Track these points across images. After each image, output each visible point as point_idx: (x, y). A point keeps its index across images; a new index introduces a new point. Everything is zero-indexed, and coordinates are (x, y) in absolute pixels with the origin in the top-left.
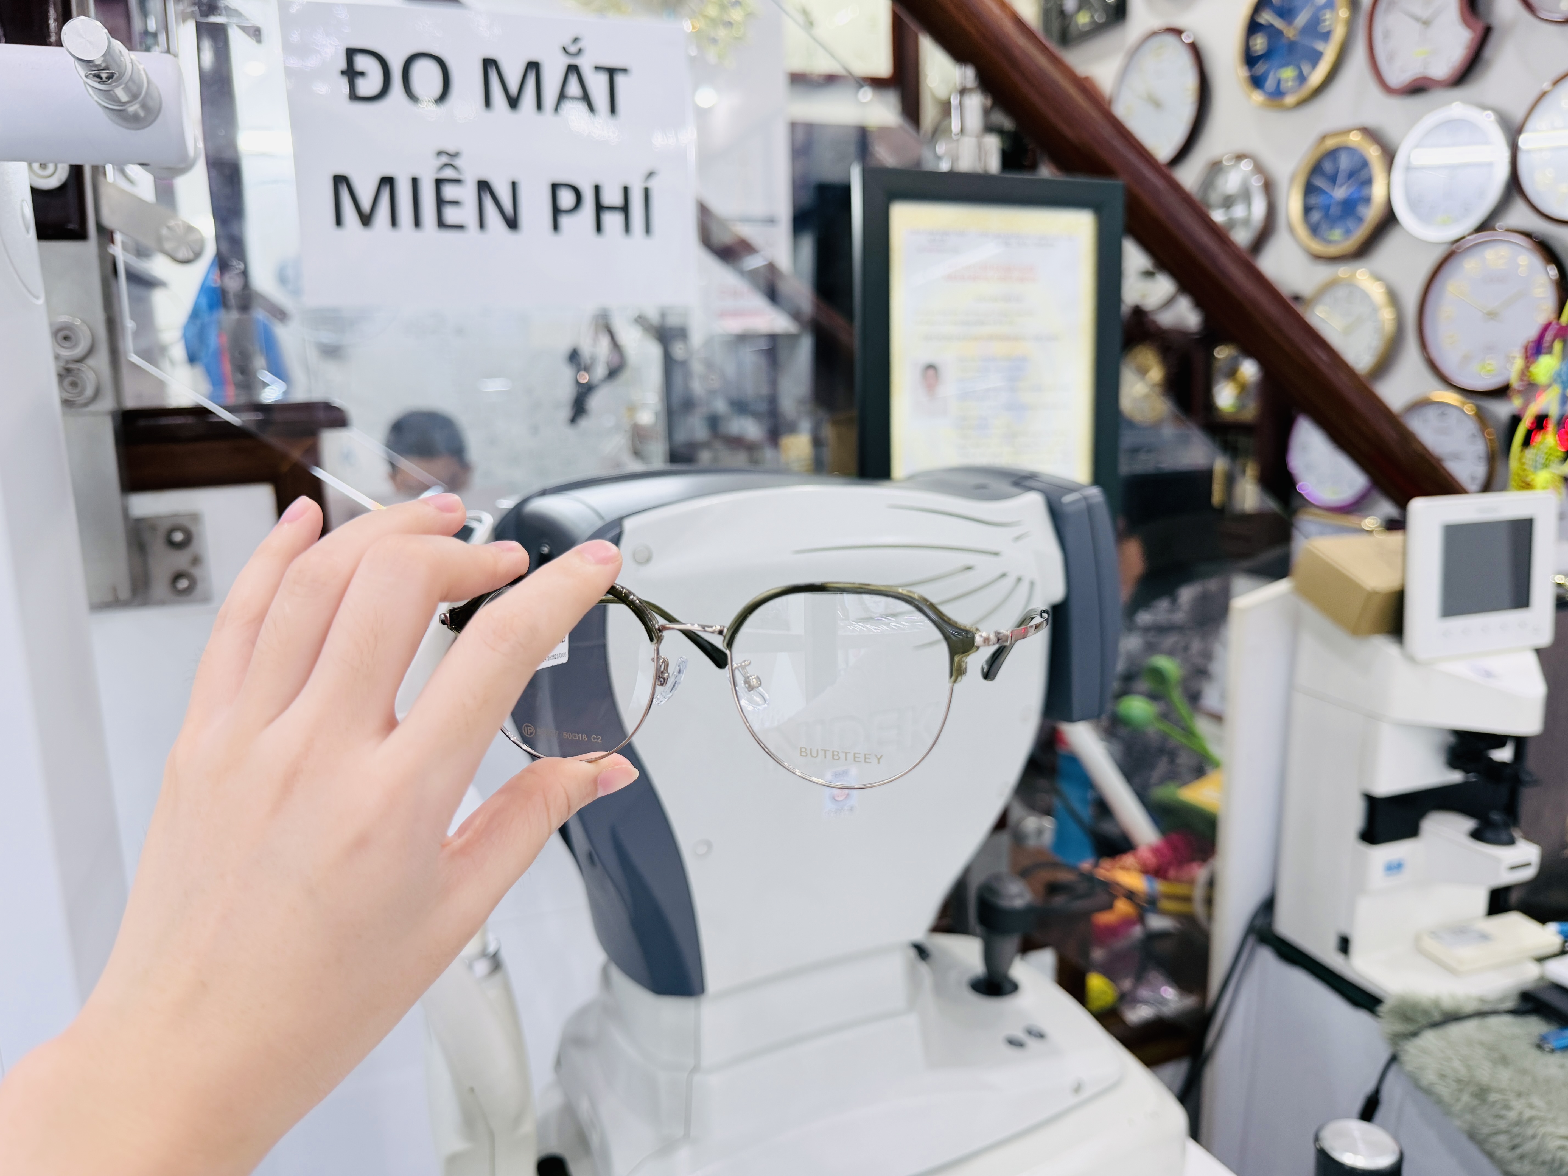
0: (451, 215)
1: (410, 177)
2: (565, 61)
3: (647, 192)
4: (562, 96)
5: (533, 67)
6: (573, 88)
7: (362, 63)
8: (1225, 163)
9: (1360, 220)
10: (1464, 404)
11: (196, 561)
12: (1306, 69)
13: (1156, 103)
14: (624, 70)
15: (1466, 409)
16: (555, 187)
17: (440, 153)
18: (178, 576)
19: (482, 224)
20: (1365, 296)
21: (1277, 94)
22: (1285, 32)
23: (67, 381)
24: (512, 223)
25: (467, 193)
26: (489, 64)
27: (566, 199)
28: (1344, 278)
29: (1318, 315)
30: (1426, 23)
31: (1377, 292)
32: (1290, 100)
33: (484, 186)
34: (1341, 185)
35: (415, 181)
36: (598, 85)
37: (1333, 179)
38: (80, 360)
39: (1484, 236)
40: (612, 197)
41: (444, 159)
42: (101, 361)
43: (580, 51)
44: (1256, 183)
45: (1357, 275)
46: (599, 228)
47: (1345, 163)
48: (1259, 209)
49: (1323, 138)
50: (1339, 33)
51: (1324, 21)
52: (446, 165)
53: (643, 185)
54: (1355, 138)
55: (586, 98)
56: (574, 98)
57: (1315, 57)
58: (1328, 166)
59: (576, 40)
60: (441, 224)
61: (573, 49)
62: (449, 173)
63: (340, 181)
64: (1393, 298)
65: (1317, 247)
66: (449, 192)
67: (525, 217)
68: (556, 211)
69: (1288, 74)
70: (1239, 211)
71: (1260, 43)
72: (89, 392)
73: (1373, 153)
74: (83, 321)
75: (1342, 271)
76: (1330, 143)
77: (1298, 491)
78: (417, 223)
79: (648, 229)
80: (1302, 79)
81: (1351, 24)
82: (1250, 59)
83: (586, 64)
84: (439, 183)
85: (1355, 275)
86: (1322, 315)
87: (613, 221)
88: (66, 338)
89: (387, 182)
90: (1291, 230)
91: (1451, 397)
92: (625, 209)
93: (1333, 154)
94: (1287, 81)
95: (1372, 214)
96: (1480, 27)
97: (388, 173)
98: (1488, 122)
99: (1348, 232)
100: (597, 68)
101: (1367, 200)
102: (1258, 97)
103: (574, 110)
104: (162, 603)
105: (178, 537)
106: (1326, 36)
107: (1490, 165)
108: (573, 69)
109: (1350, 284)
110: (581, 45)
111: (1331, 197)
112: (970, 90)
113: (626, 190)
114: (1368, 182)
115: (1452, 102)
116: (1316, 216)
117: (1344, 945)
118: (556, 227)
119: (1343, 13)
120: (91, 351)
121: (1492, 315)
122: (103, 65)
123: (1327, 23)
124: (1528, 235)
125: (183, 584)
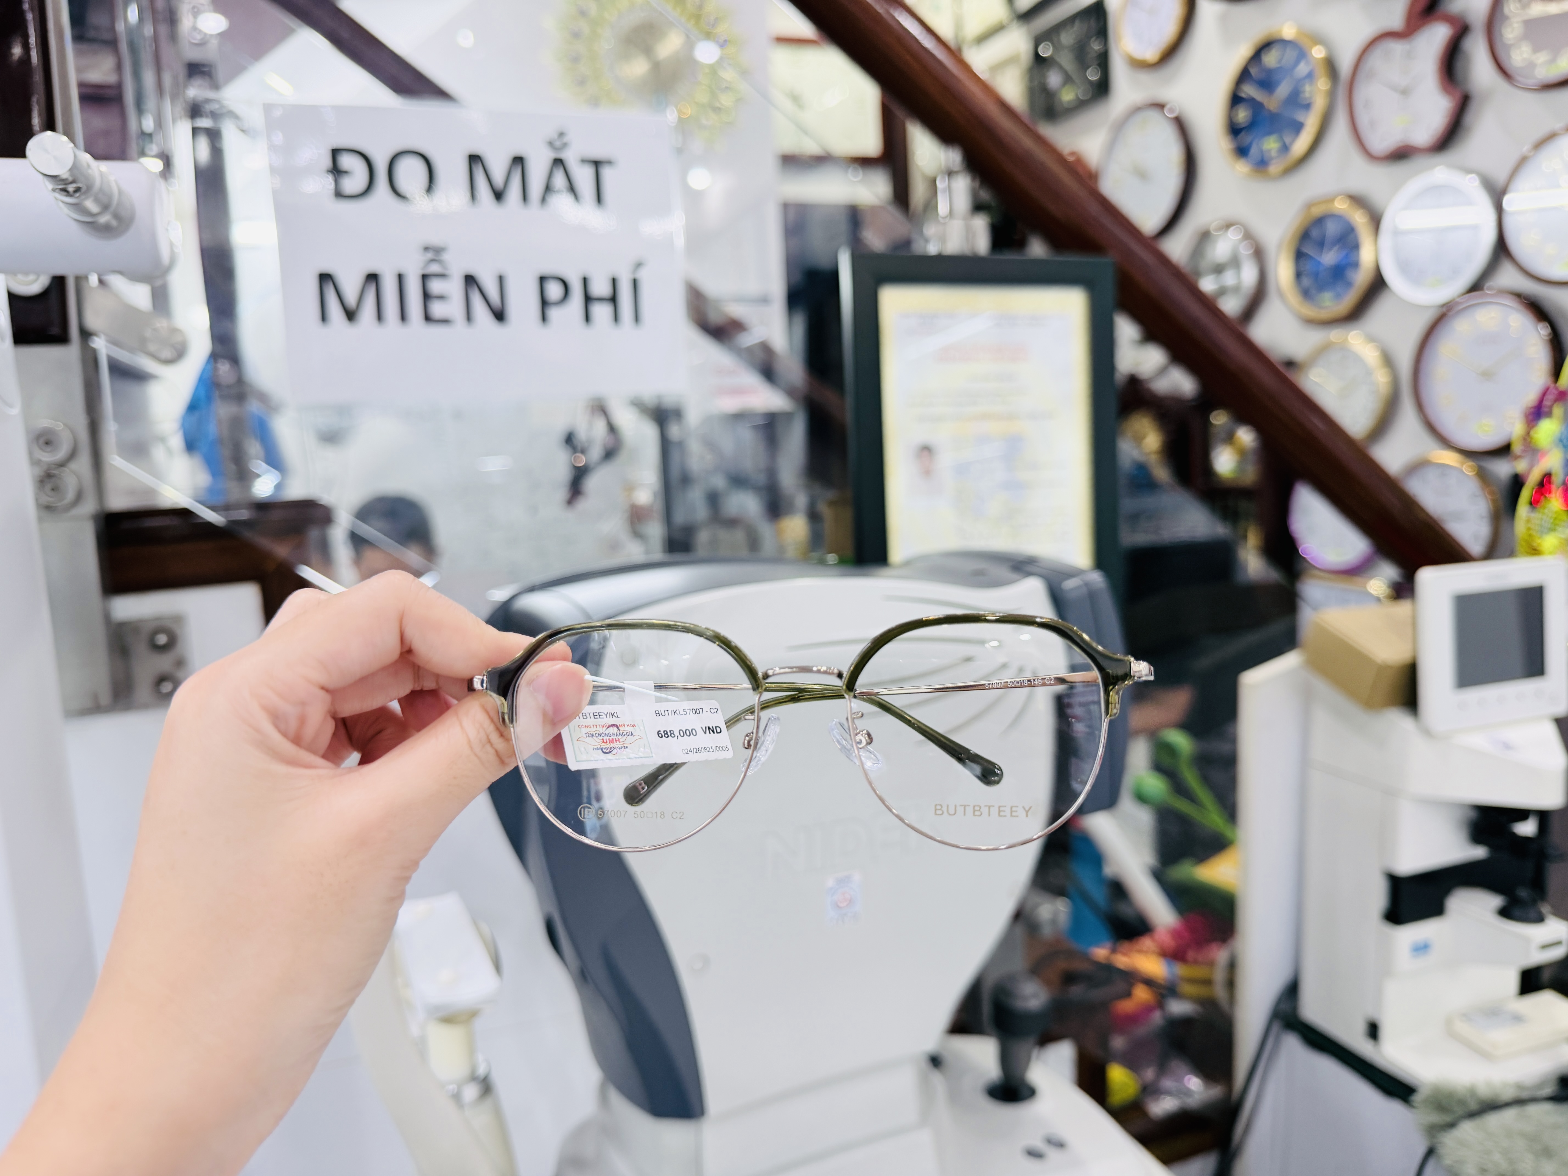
0: (438, 309)
1: (396, 272)
2: (550, 155)
3: (635, 283)
4: (548, 188)
5: (518, 161)
6: (559, 181)
7: (347, 161)
8: (1212, 232)
9: (1349, 284)
10: (1462, 464)
11: (180, 663)
12: (1287, 140)
13: (1142, 174)
14: (609, 162)
15: (1465, 469)
16: (542, 280)
17: (426, 249)
18: (162, 679)
19: (469, 317)
20: (1358, 359)
21: (1261, 165)
22: (1265, 104)
23: (48, 487)
24: (499, 315)
25: (453, 288)
26: (474, 159)
27: (554, 291)
28: (1337, 342)
29: (1312, 380)
30: (1405, 92)
31: (1370, 354)
32: (1274, 168)
33: (470, 280)
34: (1330, 250)
35: (400, 277)
36: (584, 177)
37: (1321, 244)
38: (62, 464)
39: (1475, 297)
40: (600, 288)
41: (430, 255)
42: (83, 465)
43: (565, 145)
44: (1245, 251)
45: (1350, 338)
46: (587, 318)
48: (1248, 275)
49: (1309, 206)
50: (1319, 103)
51: (1304, 92)
52: (433, 260)
53: (631, 277)
54: (1341, 206)
55: (571, 189)
56: (560, 190)
57: (1298, 127)
58: (1315, 233)
59: (561, 134)
60: (428, 318)
61: (558, 144)
62: (434, 268)
63: (325, 278)
64: (1387, 359)
65: (1309, 311)
66: (435, 286)
67: (513, 310)
68: (545, 303)
69: (1271, 144)
70: (1229, 278)
71: (1242, 115)
72: (70, 495)
73: (1359, 219)
74: (65, 425)
75: (1335, 334)
76: (1317, 211)
77: (1301, 554)
78: (403, 317)
79: (637, 318)
80: (1285, 148)
81: (1332, 95)
82: (1234, 130)
83: (571, 157)
84: (425, 277)
85: (1346, 339)
86: (1316, 380)
87: (601, 311)
88: (47, 443)
89: (373, 278)
90: (1281, 295)
91: (1449, 458)
92: (613, 299)
93: (1320, 221)
94: (1269, 151)
95: (1361, 278)
96: (1458, 95)
97: (373, 268)
98: (1472, 185)
99: (1338, 296)
100: (584, 161)
101: (1356, 265)
102: (1242, 167)
103: (561, 202)
104: (145, 707)
105: (162, 639)
106: (1307, 107)
107: (1475, 228)
108: (558, 162)
109: (1343, 348)
110: (566, 139)
111: (1319, 263)
112: (957, 172)
113: (614, 281)
114: (1356, 247)
115: (1436, 167)
116: (1306, 282)
117: (1373, 1031)
118: (544, 318)
119: (1322, 84)
120: (73, 455)
121: (1487, 375)
122: (70, 179)
123: (1307, 95)
124: (1517, 295)
125: (166, 687)
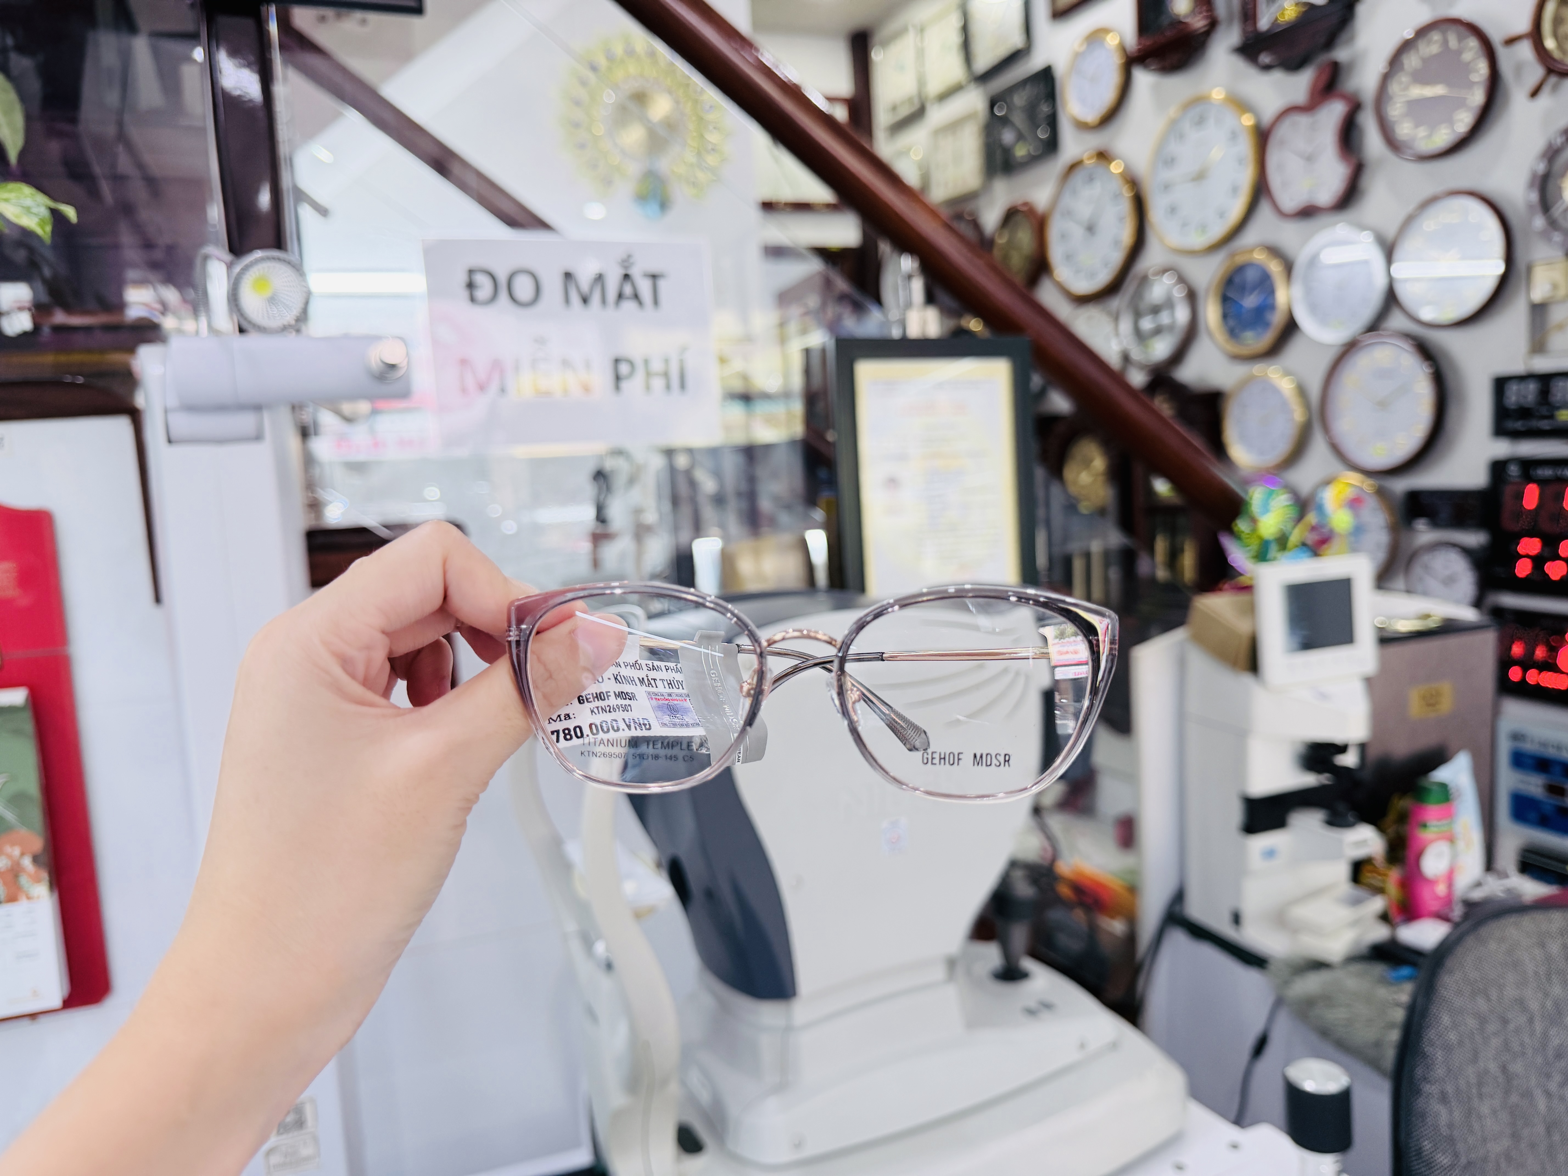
2: (621, 272)
3: (682, 363)
4: (620, 296)
5: (599, 277)
6: (628, 290)
7: (479, 279)
8: (1152, 276)
9: (1267, 325)
10: (1364, 483)
14: (663, 275)
15: (1368, 487)
16: (617, 361)
17: (535, 341)
19: (565, 389)
20: (1276, 391)
24: (586, 388)
25: (554, 368)
26: (568, 276)
27: (624, 369)
28: (1257, 376)
30: (1310, 159)
31: (1286, 386)
33: (566, 363)
34: (1251, 294)
35: (517, 361)
36: (644, 287)
37: (1243, 289)
39: (1371, 338)
40: (657, 366)
41: (537, 345)
43: (632, 264)
44: (1179, 293)
45: (1268, 373)
46: (648, 388)
47: (1251, 275)
48: (1182, 316)
49: (1233, 255)
52: (539, 349)
53: (679, 357)
54: (1259, 256)
55: (636, 296)
56: (628, 298)
59: (629, 256)
61: (626, 263)
62: (541, 355)
63: (464, 362)
64: (1302, 391)
65: (1235, 348)
66: (542, 368)
68: (618, 378)
70: (1165, 318)
73: (1275, 268)
75: (1257, 369)
76: (1238, 262)
79: (683, 389)
83: (636, 273)
84: (534, 362)
85: (1266, 373)
87: (658, 383)
89: (497, 363)
90: (1210, 334)
91: (1353, 477)
92: (666, 374)
93: (1240, 270)
95: (1277, 319)
96: (1354, 162)
97: (498, 357)
98: (1367, 241)
99: (1259, 335)
100: (645, 275)
101: (1272, 307)
103: (629, 306)
107: (1372, 275)
108: (627, 277)
109: (1264, 380)
110: (631, 260)
111: (1241, 306)
112: (914, 276)
113: (667, 361)
114: (1271, 292)
115: (1336, 224)
116: (1232, 322)
117: (1237, 918)
118: (617, 388)
121: (1383, 405)
124: (1408, 336)
